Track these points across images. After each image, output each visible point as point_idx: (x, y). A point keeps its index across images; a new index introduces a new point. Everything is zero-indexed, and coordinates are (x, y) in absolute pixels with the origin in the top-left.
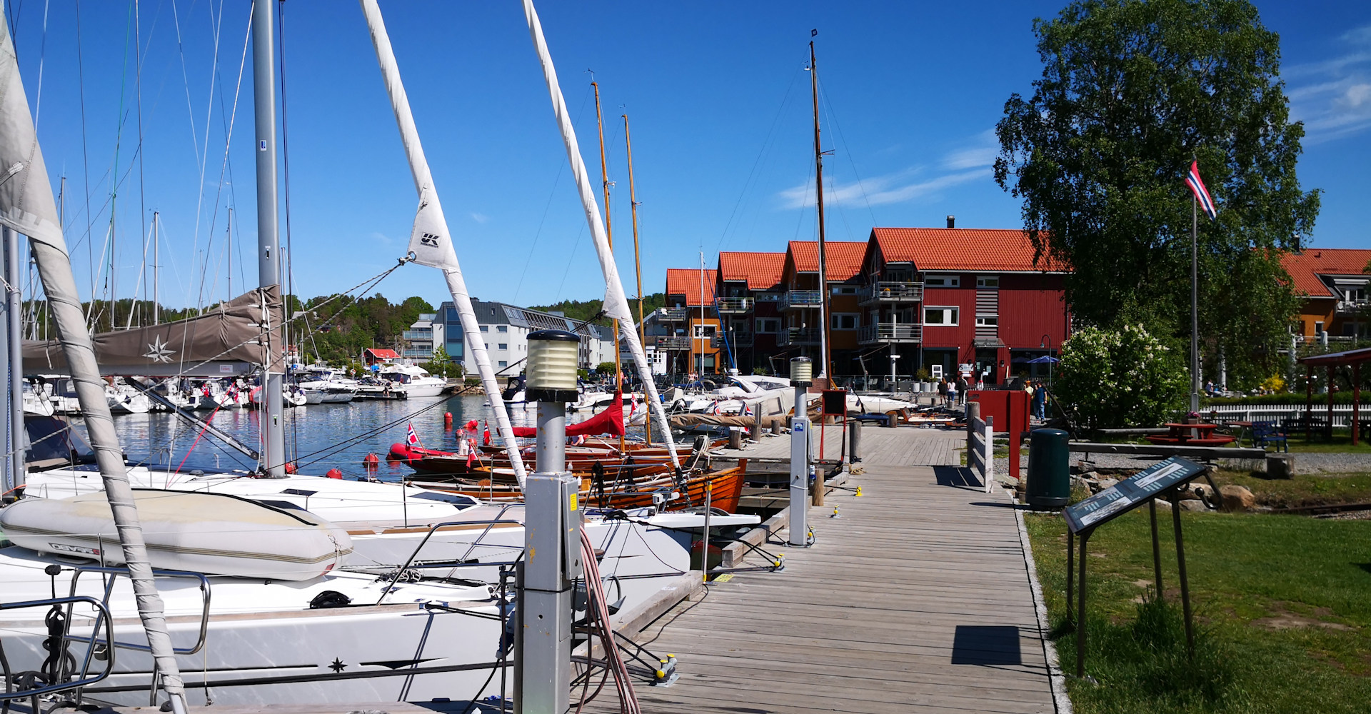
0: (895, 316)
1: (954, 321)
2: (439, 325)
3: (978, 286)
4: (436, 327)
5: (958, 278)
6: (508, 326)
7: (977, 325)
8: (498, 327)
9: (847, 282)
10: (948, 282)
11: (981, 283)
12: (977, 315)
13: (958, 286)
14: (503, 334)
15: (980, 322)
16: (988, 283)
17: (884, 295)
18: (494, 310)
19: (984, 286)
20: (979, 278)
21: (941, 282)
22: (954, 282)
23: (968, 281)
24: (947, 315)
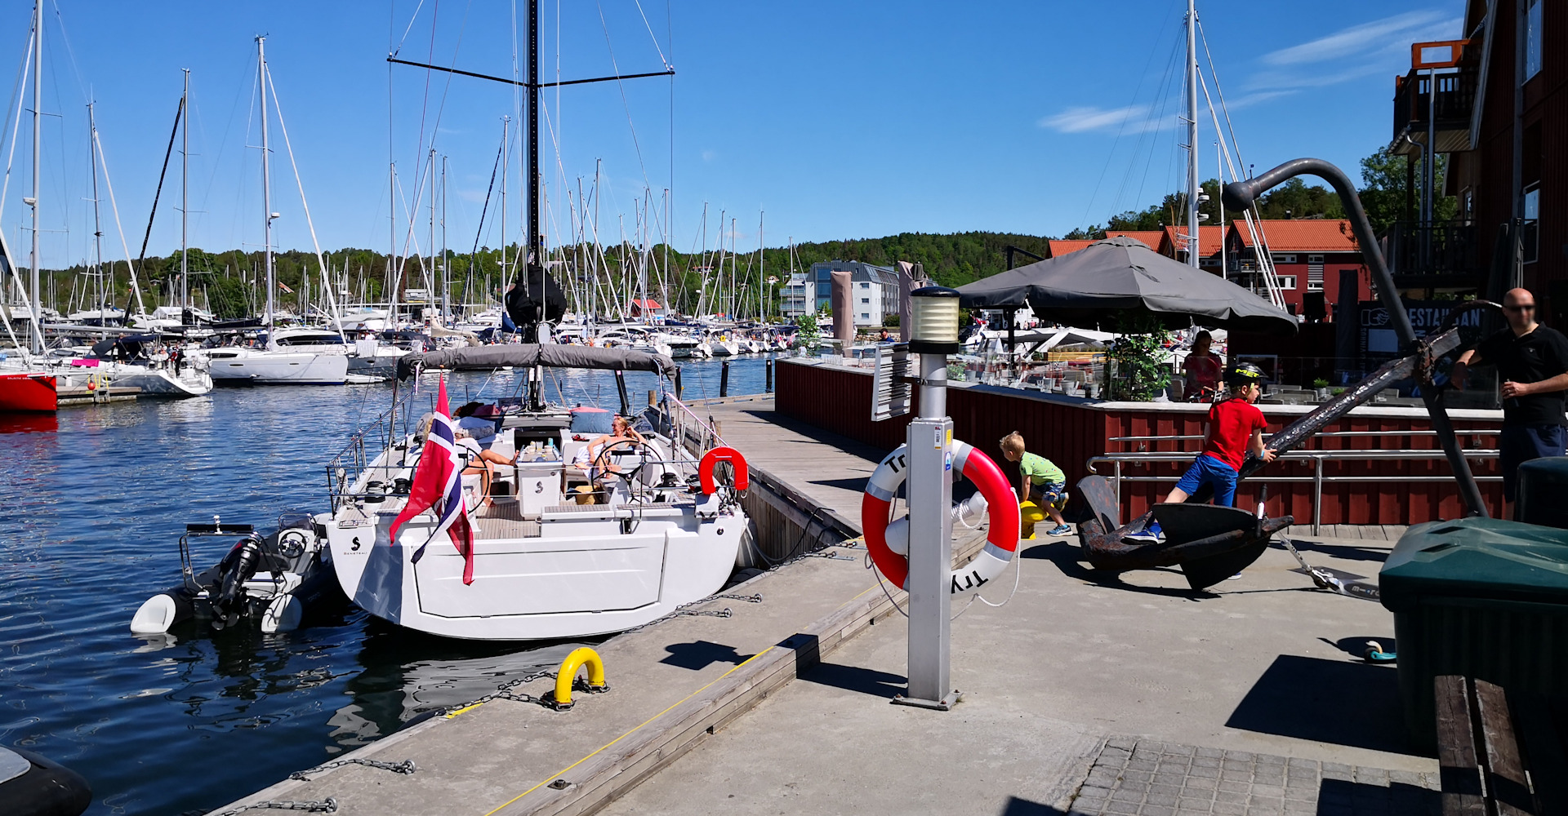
0: (1252, 283)
1: (1292, 286)
2: (811, 283)
3: (1310, 262)
4: (808, 284)
5: (1295, 256)
6: (870, 283)
7: (1309, 288)
8: (861, 284)
9: (1211, 257)
10: (1288, 260)
11: (1311, 259)
12: (1309, 281)
13: (1295, 261)
14: (865, 290)
15: (1311, 286)
16: (1317, 259)
17: (1245, 268)
18: (857, 269)
19: (1313, 261)
20: (1310, 256)
21: (1284, 259)
22: (1293, 259)
23: (1303, 259)
24: (1288, 281)
